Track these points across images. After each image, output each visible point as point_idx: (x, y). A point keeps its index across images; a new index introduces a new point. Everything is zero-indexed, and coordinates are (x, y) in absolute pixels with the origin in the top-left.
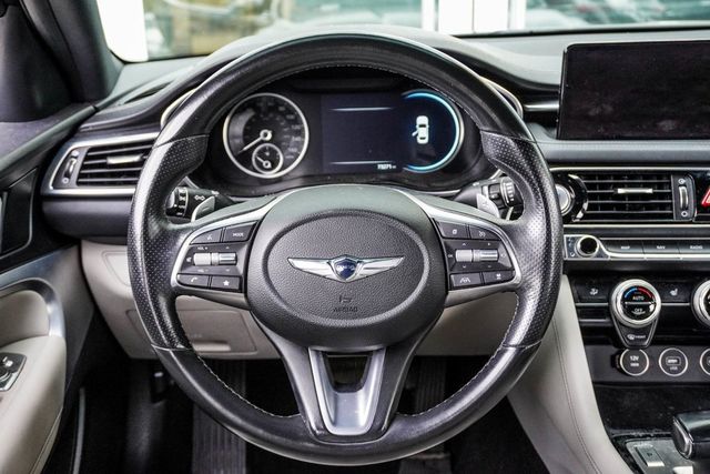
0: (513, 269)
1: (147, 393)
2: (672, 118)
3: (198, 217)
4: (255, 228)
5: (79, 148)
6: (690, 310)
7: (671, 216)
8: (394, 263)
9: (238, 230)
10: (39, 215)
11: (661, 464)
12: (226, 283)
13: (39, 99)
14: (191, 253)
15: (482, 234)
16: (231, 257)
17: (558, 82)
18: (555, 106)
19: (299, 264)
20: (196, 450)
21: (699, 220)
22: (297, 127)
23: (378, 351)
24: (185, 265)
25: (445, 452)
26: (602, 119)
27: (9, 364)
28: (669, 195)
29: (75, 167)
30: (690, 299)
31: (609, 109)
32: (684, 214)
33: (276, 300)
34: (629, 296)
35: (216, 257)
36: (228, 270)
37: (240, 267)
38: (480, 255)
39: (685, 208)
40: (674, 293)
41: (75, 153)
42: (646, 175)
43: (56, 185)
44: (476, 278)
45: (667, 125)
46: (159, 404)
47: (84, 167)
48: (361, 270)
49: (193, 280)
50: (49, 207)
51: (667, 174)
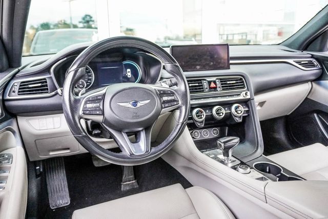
0: (178, 101)
1: (35, 175)
2: (199, 65)
3: (82, 95)
4: (104, 95)
5: (17, 82)
6: (212, 115)
7: (203, 91)
8: (148, 101)
9: (99, 96)
11: (213, 156)
12: (98, 113)
14: (85, 104)
15: (169, 92)
16: (99, 104)
19: (120, 104)
20: (50, 195)
21: (210, 91)
22: (90, 74)
23: (142, 130)
24: (84, 108)
25: (135, 180)
28: (202, 86)
29: (16, 89)
30: (212, 112)
32: (207, 90)
33: (115, 116)
34: (197, 113)
36: (98, 109)
37: (101, 107)
38: (170, 98)
39: (206, 88)
40: (207, 111)
41: (16, 84)
43: (10, 95)
44: (169, 104)
45: (198, 67)
46: (39, 178)
47: (20, 89)
48: (139, 105)
49: (87, 112)
50: (7, 103)
51: (200, 80)
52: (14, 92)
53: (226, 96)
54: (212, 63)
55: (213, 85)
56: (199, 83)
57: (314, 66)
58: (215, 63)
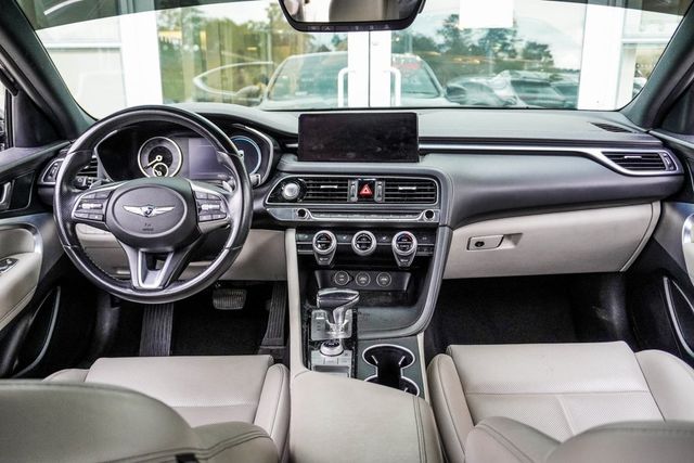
0: (226, 213)
1: (109, 301)
2: (353, 151)
4: (112, 192)
6: (349, 247)
7: (345, 200)
8: (170, 209)
10: (35, 194)
12: (97, 217)
13: (39, 137)
14: (81, 203)
15: (213, 197)
16: (99, 205)
17: (297, 132)
18: (296, 145)
19: (127, 208)
21: (358, 202)
23: (171, 252)
24: (78, 208)
26: (318, 151)
27: (9, 262)
28: (346, 190)
30: (350, 241)
31: (322, 146)
32: (352, 199)
35: (92, 205)
36: (97, 211)
37: (104, 210)
38: (212, 207)
39: (353, 196)
40: (344, 238)
41: (56, 164)
42: (333, 179)
43: (45, 180)
44: (209, 217)
45: (351, 155)
48: (155, 212)
49: (81, 215)
50: (42, 191)
51: (347, 179)
52: (51, 175)
53: (389, 214)
54: (379, 149)
55: (366, 190)
56: (339, 185)
57: (661, 166)
58: (385, 149)
